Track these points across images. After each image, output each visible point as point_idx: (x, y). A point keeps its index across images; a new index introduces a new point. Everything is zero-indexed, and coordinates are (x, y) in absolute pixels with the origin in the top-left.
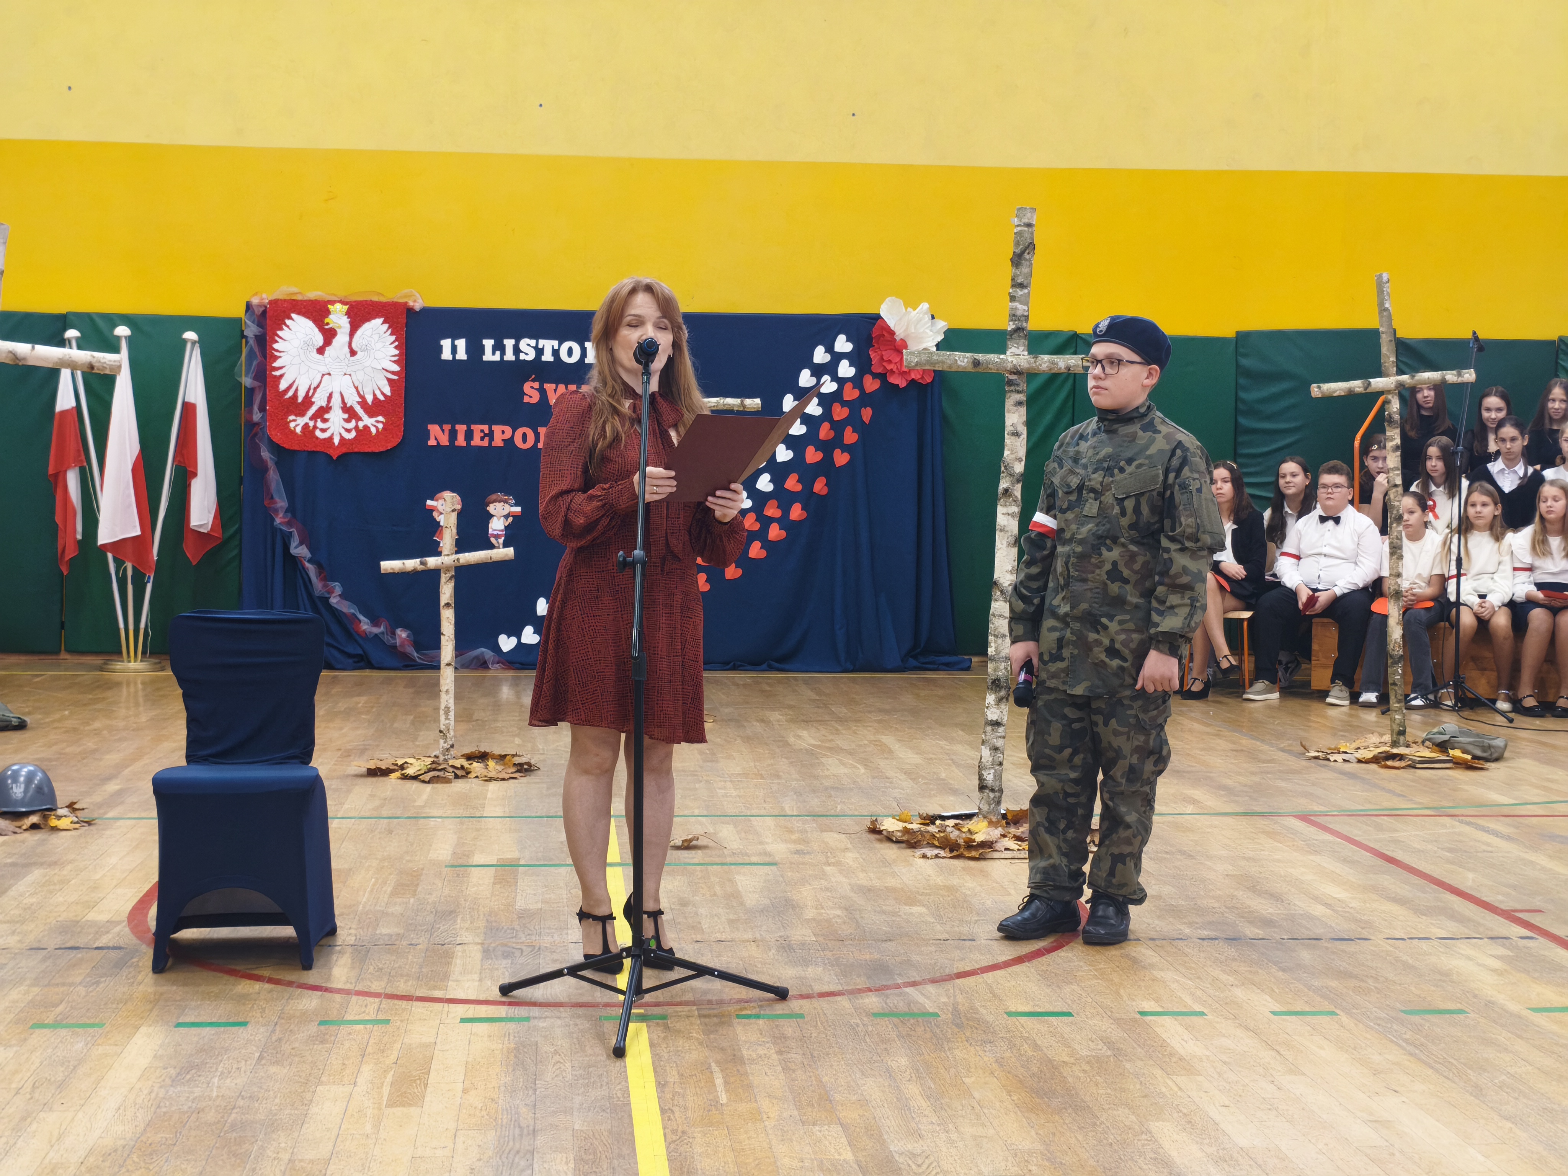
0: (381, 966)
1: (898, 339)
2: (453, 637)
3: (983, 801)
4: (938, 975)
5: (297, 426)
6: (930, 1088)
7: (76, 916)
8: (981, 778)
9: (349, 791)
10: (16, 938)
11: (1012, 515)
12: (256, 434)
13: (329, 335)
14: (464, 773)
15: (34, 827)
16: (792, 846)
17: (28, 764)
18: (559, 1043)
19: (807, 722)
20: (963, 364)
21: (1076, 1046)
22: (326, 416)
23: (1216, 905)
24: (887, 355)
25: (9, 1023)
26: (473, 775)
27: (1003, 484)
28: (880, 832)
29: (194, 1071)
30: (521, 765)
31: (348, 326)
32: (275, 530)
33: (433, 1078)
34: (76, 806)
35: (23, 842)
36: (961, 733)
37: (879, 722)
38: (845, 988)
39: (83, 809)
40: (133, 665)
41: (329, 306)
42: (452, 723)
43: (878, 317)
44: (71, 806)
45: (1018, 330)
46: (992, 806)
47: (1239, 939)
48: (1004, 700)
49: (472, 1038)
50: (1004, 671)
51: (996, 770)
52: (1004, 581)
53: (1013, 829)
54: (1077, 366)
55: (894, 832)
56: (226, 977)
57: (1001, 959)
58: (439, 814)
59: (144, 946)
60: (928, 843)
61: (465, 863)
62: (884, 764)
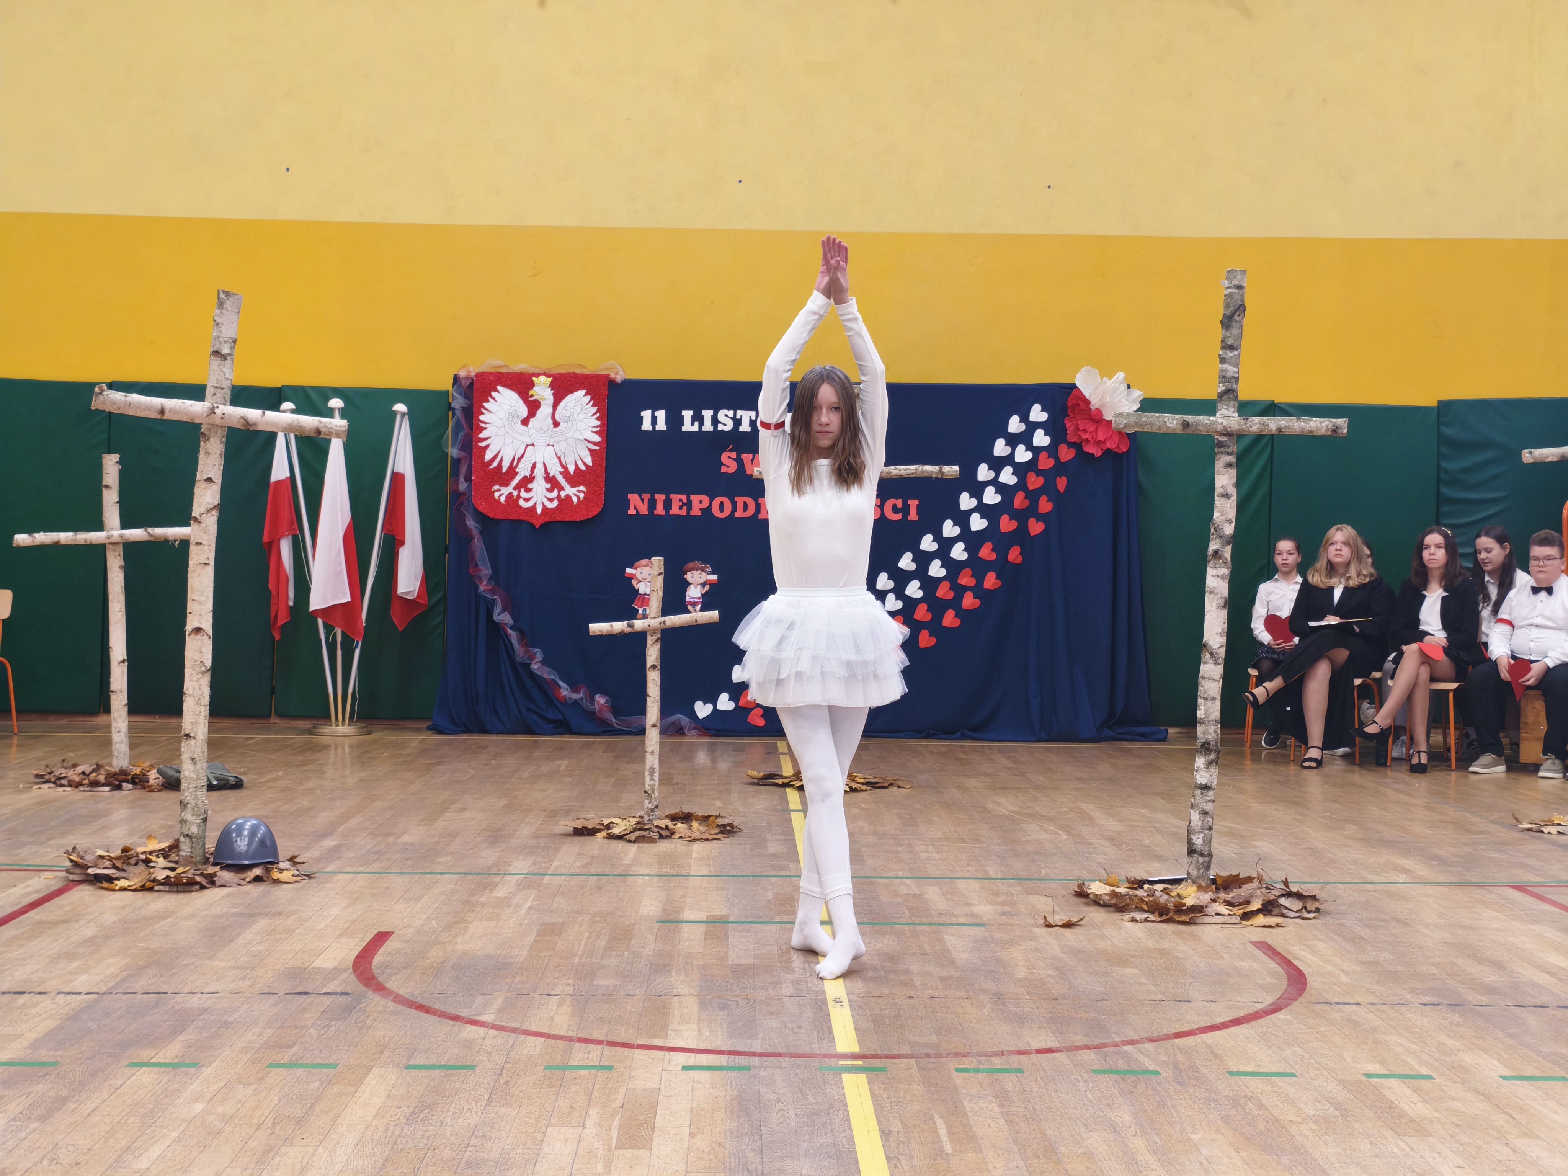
0: (601, 1015)
1: (1093, 408)
2: (658, 698)
3: (1192, 866)
4: (1156, 1034)
5: (501, 495)
6: (1155, 1143)
7: (303, 963)
8: (1190, 843)
9: (557, 850)
10: (248, 983)
11: (1222, 577)
12: (461, 504)
13: (533, 407)
14: (668, 834)
15: (257, 879)
16: (1000, 908)
17: (253, 817)
18: (781, 1091)
19: (1004, 789)
20: (1172, 425)
21: (1302, 1106)
22: (530, 486)
23: (1436, 972)
24: (1083, 424)
25: (246, 1063)
26: (677, 835)
27: (1213, 546)
28: (1087, 896)
29: (426, 1111)
30: (724, 826)
31: (552, 397)
32: (478, 597)
33: (659, 1122)
34: (297, 860)
35: (248, 893)
36: (1162, 801)
37: (1077, 789)
38: (1063, 1045)
39: (303, 863)
40: (341, 729)
41: (534, 379)
42: (657, 783)
43: (1073, 387)
44: (292, 860)
45: (1228, 391)
46: (1201, 871)
47: (1463, 1005)
48: (1214, 764)
49: (695, 1085)
50: (1213, 734)
51: (1205, 834)
52: (1214, 643)
53: (1223, 895)
54: (1289, 428)
55: (1101, 895)
56: (451, 1022)
57: (1219, 1020)
58: (646, 872)
59: (370, 992)
60: (1137, 907)
61: (676, 919)
62: (1085, 831)
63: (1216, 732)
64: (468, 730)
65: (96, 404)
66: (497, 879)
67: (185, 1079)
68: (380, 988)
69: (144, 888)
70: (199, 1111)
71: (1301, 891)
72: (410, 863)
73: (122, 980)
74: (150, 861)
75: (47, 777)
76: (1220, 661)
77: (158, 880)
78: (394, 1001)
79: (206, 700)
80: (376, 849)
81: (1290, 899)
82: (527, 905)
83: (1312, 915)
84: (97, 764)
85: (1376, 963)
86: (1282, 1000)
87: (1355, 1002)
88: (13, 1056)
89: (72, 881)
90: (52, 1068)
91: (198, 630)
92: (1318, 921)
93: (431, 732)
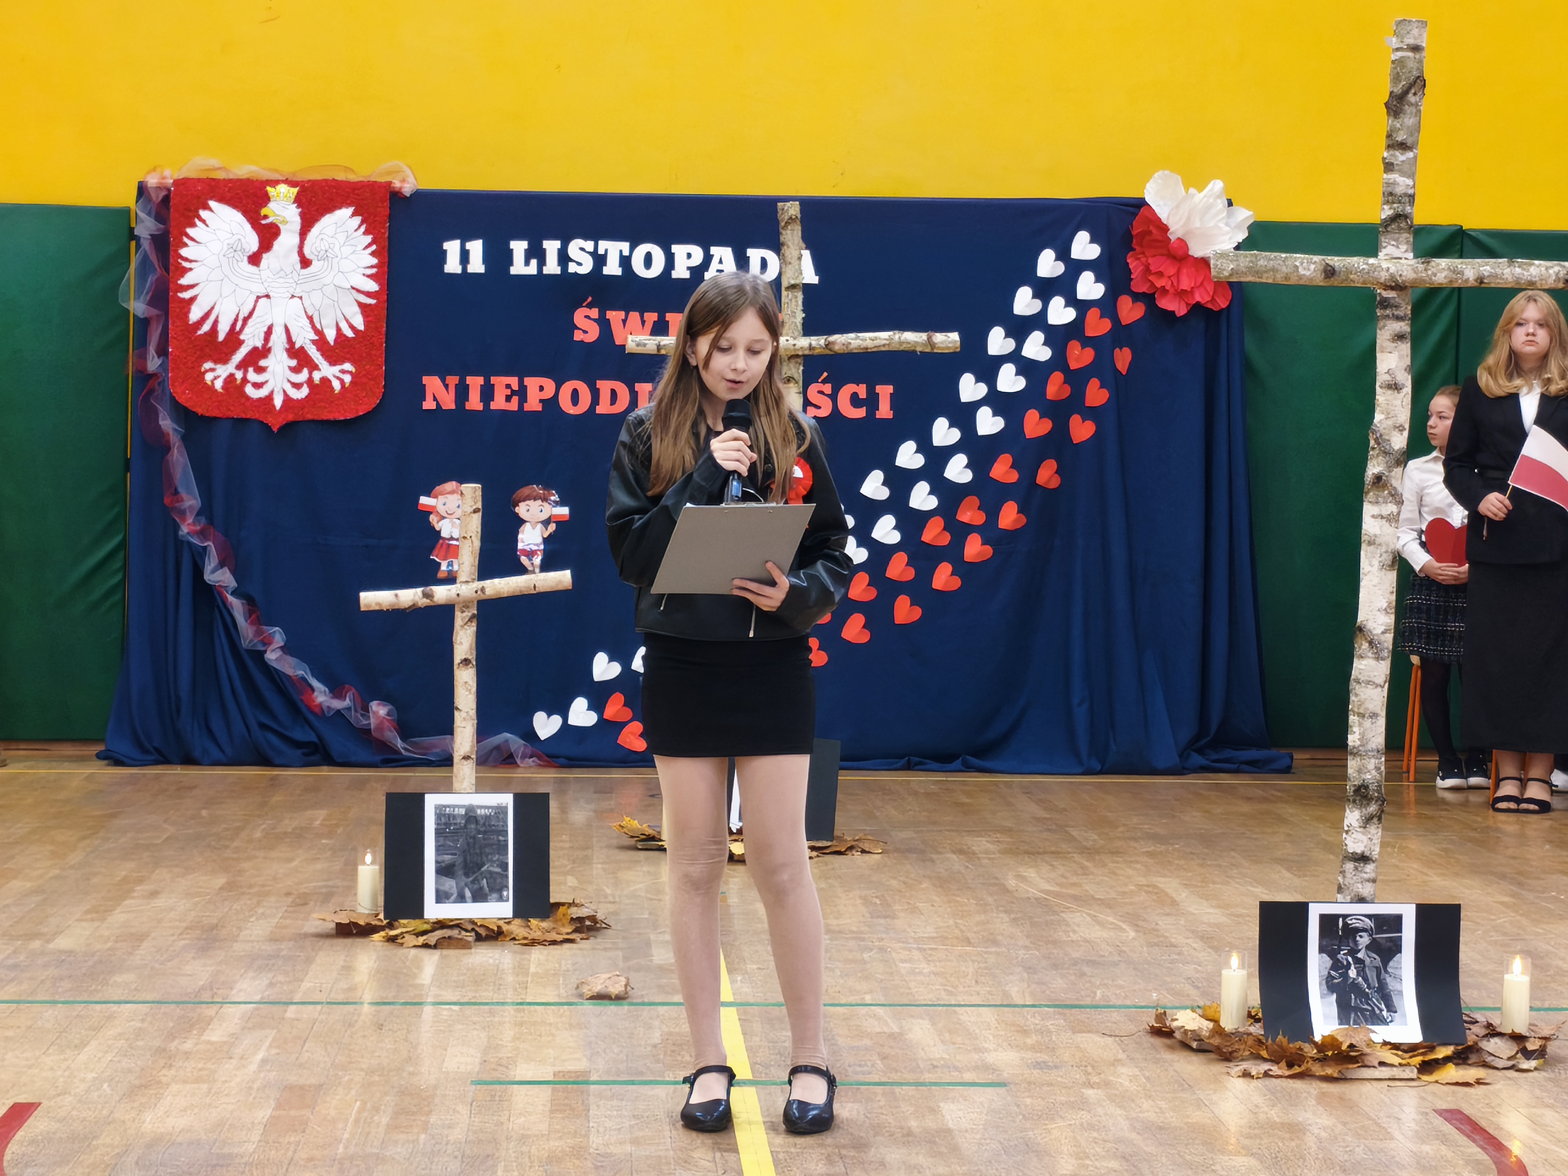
1: (1173, 238)
2: (473, 713)
5: (216, 378)
9: (309, 961)
11: (1388, 519)
12: (151, 391)
13: (268, 235)
14: (490, 933)
16: (1029, 1055)
19: (1033, 854)
20: (1308, 273)
22: (262, 363)
24: (1155, 264)
26: (505, 936)
27: (1374, 468)
28: (1170, 1033)
30: (580, 920)
31: (298, 220)
32: (180, 544)
37: (1150, 854)
41: (269, 189)
43: (1140, 204)
45: (1397, 217)
48: (1375, 820)
50: (1373, 772)
52: (1375, 625)
54: (1496, 276)
55: (1194, 1033)
58: (454, 999)
60: (1251, 1053)
61: (503, 1078)
62: (1165, 924)
63: (1377, 769)
64: (164, 760)
66: (210, 1011)
72: (66, 985)
76: (1385, 654)
80: (10, 962)
81: (1500, 1041)
82: (260, 1056)
83: (1533, 1064)
92: (1543, 1074)
93: (106, 762)
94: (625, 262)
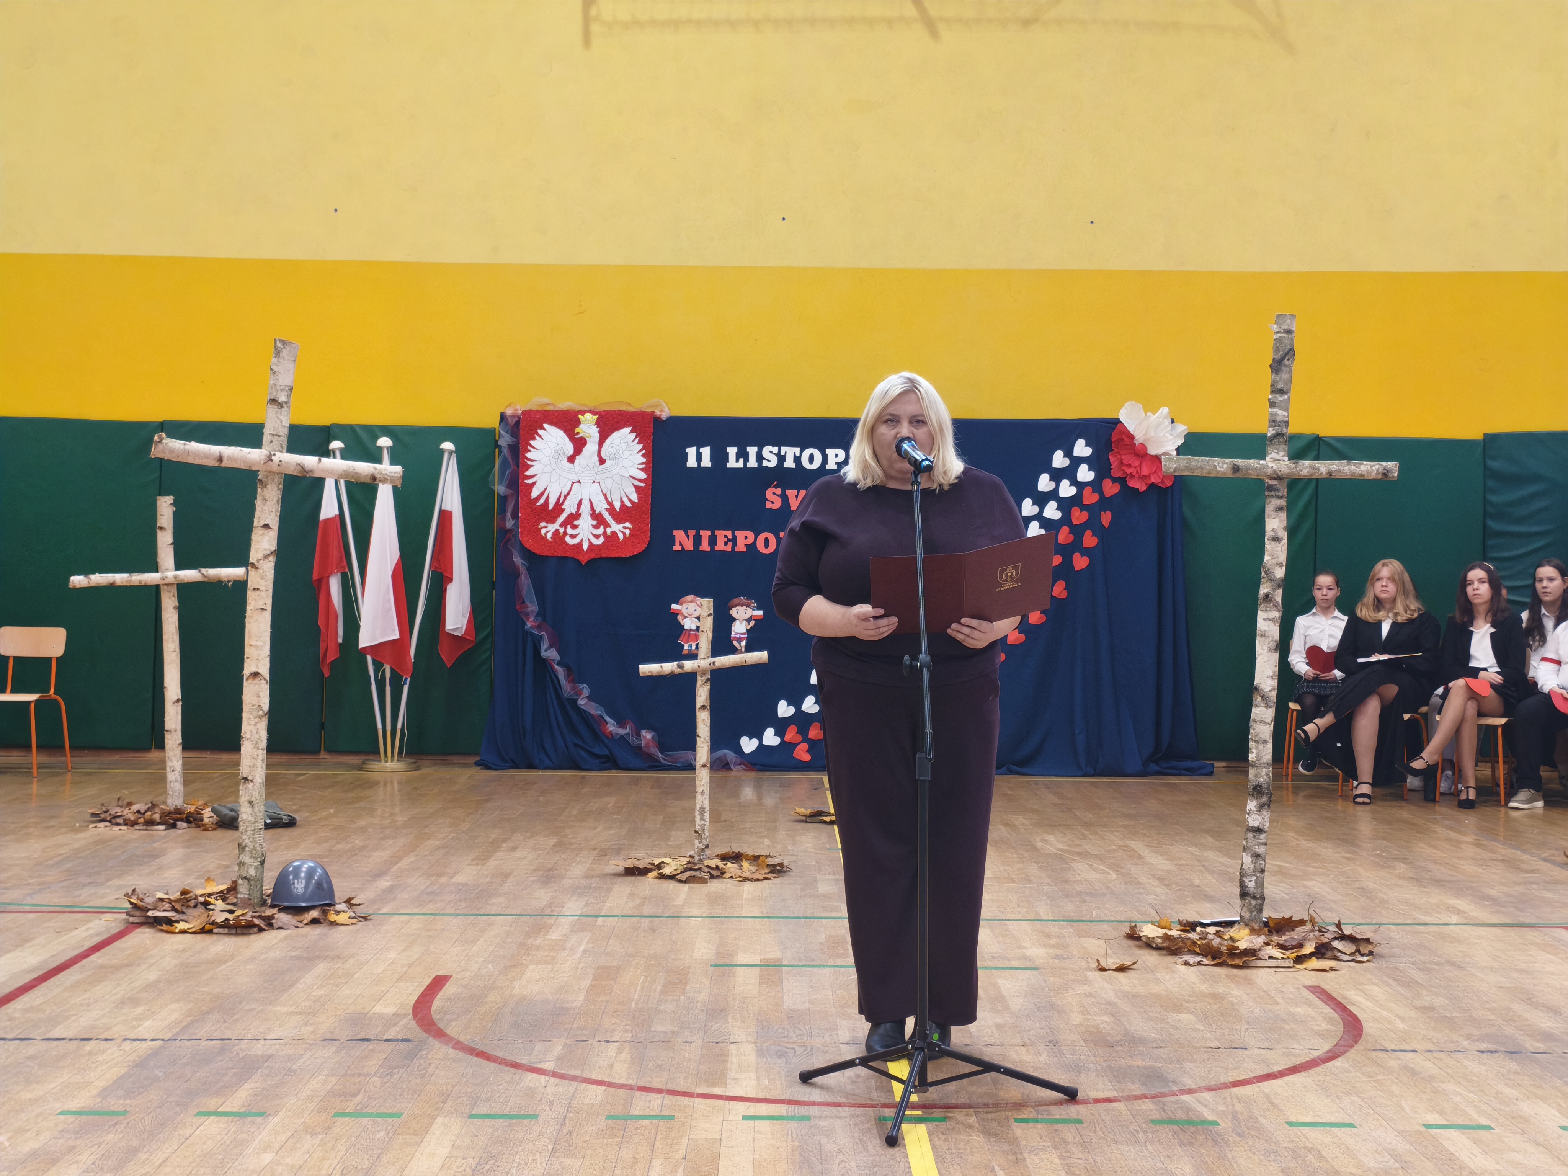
0: (659, 1063)
1: (1137, 443)
2: (708, 738)
3: (1245, 909)
4: (1213, 1083)
5: (548, 532)
7: (363, 1009)
9: (609, 890)
10: (310, 1029)
11: (1273, 620)
12: (509, 540)
13: (580, 444)
14: (719, 874)
15: (315, 921)
16: (1051, 951)
17: (308, 860)
18: (842, 1142)
19: (1052, 826)
20: (1222, 470)
21: (1363, 1158)
22: (576, 523)
23: (1492, 1017)
24: (1127, 459)
25: (312, 1112)
26: (727, 875)
27: (1264, 590)
28: (1139, 938)
29: (492, 1162)
30: (774, 866)
31: (597, 435)
32: (526, 634)
34: (353, 902)
35: (305, 936)
36: (1210, 839)
37: (1125, 826)
38: (1121, 1094)
39: (359, 905)
40: (389, 764)
41: (580, 416)
42: (707, 823)
43: (1117, 422)
44: (348, 901)
45: (1278, 435)
46: (1254, 914)
47: (1520, 1052)
48: (1266, 807)
49: (756, 1135)
50: (1265, 777)
51: (1257, 877)
52: (1265, 686)
53: (1276, 938)
54: (1339, 471)
55: (1153, 938)
56: (512, 1070)
57: (1276, 1068)
58: (699, 914)
59: (431, 1039)
60: (1189, 950)
61: (728, 962)
62: (1135, 870)
63: (1267, 775)
64: (516, 766)
65: (155, 452)
66: (551, 920)
67: (252, 1129)
68: (440, 1034)
69: (203, 931)
70: (269, 1161)
71: (1354, 934)
72: (464, 904)
73: (187, 1027)
74: (209, 903)
75: (102, 816)
76: (1272, 704)
77: (217, 923)
78: (453, 1047)
79: (264, 743)
80: (429, 890)
81: (1343, 942)
82: (582, 948)
83: (1365, 959)
84: (152, 803)
85: (1431, 1009)
86: (1338, 1047)
87: (1412, 1049)
88: (83, 1105)
89: (132, 923)
90: (121, 1118)
91: (255, 675)
92: (1372, 964)
93: (479, 768)
94: (797, 459)
